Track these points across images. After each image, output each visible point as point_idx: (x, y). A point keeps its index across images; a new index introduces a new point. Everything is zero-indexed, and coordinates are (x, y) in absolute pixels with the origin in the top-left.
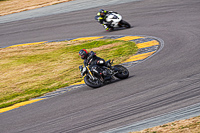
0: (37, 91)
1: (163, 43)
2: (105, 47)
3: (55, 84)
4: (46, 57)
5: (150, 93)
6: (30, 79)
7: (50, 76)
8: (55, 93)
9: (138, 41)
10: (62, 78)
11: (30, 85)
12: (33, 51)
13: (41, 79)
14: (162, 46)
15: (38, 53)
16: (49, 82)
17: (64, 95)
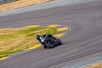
0: (6, 53)
1: (70, 28)
2: (41, 30)
3: (16, 50)
4: (11, 36)
5: (63, 54)
6: (3, 47)
7: (13, 45)
8: (15, 54)
9: (58, 27)
10: (19, 46)
11: (3, 50)
12: (4, 32)
13: (8, 47)
14: (70, 30)
15: (7, 33)
16: (13, 48)
17: (20, 55)
